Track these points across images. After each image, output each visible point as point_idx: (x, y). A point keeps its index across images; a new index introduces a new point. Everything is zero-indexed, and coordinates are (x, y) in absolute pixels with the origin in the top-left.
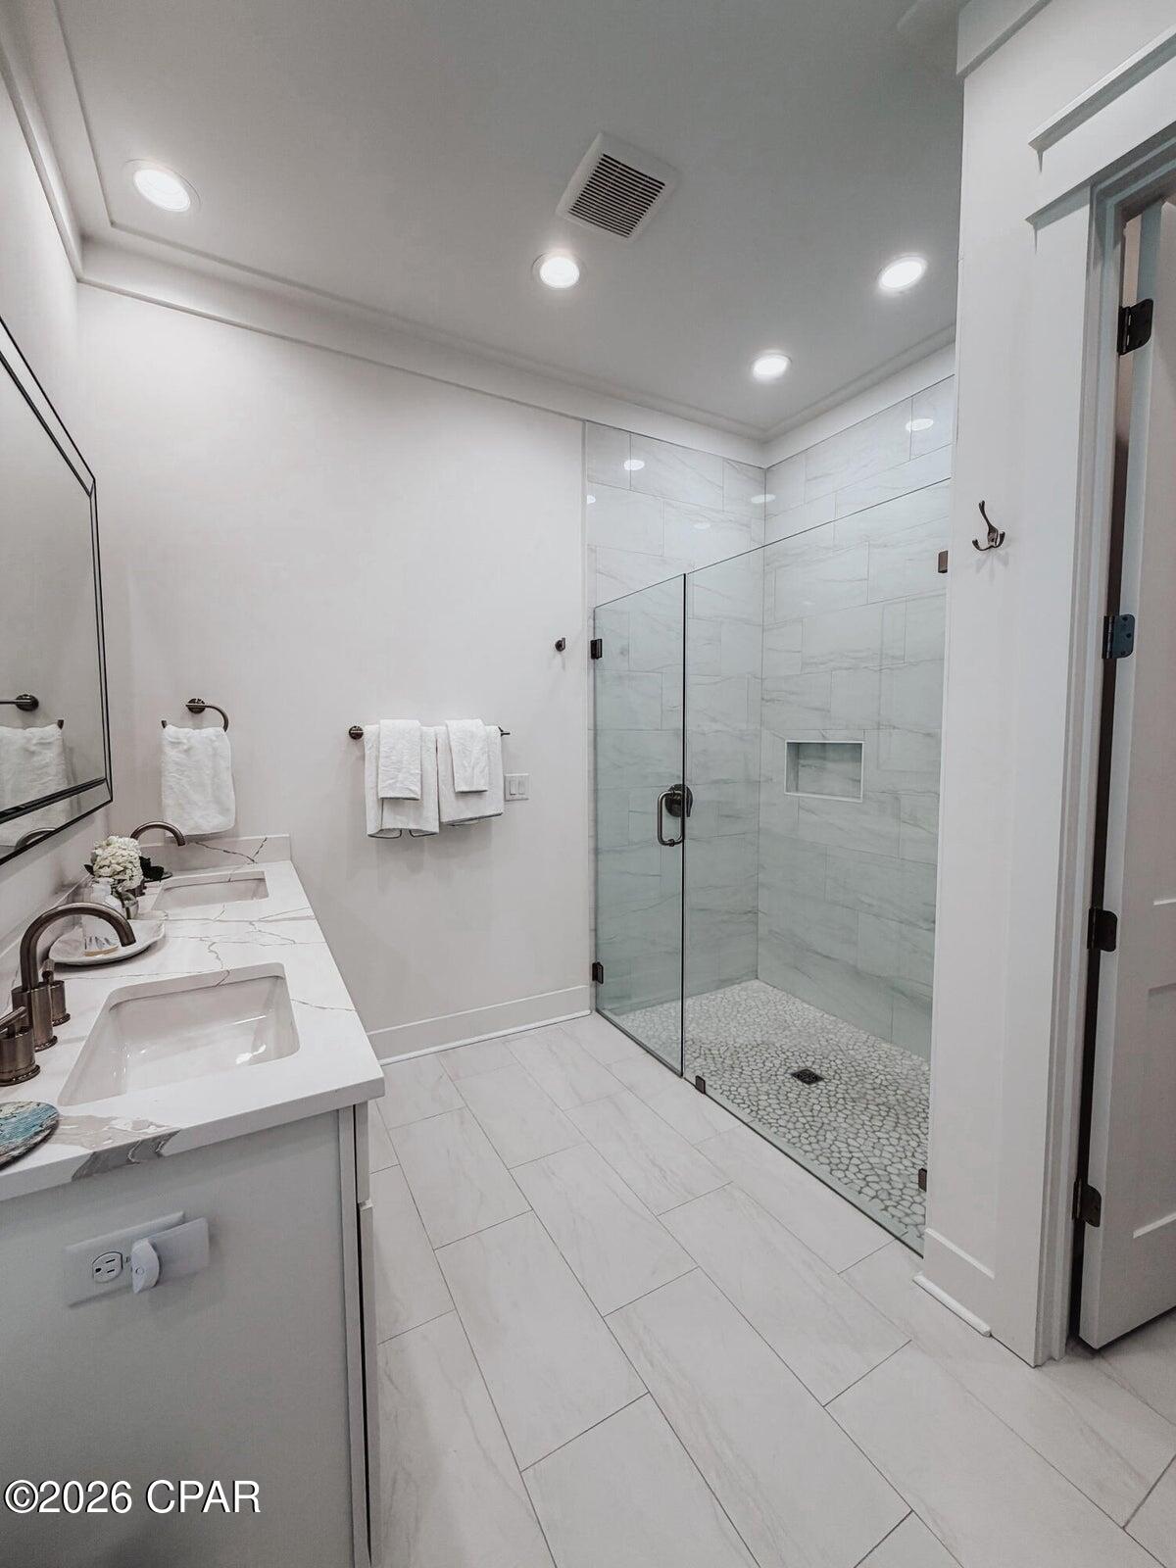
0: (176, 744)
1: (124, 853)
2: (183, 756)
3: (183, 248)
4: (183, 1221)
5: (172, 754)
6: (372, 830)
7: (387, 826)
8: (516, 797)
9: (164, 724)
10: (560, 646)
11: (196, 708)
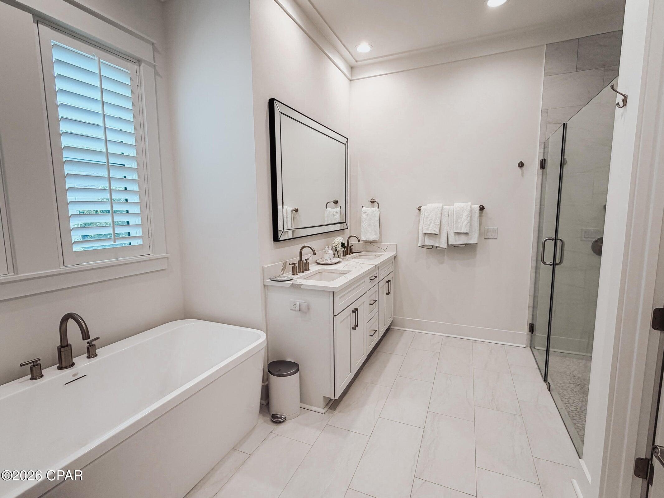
0: (365, 213)
1: (338, 241)
2: (366, 216)
3: (368, 59)
4: (305, 302)
5: (364, 216)
6: (420, 244)
7: (426, 244)
8: (489, 237)
9: (363, 206)
10: (521, 165)
11: (373, 202)
